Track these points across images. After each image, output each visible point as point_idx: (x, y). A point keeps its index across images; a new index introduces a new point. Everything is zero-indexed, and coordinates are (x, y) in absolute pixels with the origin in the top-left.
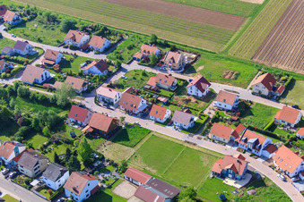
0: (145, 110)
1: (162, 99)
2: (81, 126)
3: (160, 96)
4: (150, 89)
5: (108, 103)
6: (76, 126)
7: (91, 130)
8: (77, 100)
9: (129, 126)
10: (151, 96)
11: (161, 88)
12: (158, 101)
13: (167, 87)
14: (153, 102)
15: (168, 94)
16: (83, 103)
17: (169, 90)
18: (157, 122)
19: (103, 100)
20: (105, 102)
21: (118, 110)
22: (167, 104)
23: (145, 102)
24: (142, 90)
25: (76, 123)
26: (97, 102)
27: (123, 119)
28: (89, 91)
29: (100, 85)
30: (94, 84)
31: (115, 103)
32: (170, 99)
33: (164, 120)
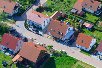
0: (71, 36)
1: (88, 25)
2: (12, 53)
3: (86, 21)
4: (76, 13)
5: (37, 29)
6: (8, 54)
7: (21, 60)
8: (9, 24)
9: (56, 54)
10: (78, 21)
11: (86, 12)
12: (84, 27)
13: (92, 11)
14: (79, 28)
15: (93, 19)
16: (14, 27)
17: (94, 14)
18: (83, 50)
19: (33, 24)
20: (35, 27)
21: (46, 35)
22: (92, 30)
23: (71, 28)
24: (69, 14)
25: (7, 50)
26: (27, 26)
27: (51, 47)
28: (19, 15)
29: (30, 7)
30: (24, 7)
31: (43, 28)
32: (95, 24)
33: (90, 48)
